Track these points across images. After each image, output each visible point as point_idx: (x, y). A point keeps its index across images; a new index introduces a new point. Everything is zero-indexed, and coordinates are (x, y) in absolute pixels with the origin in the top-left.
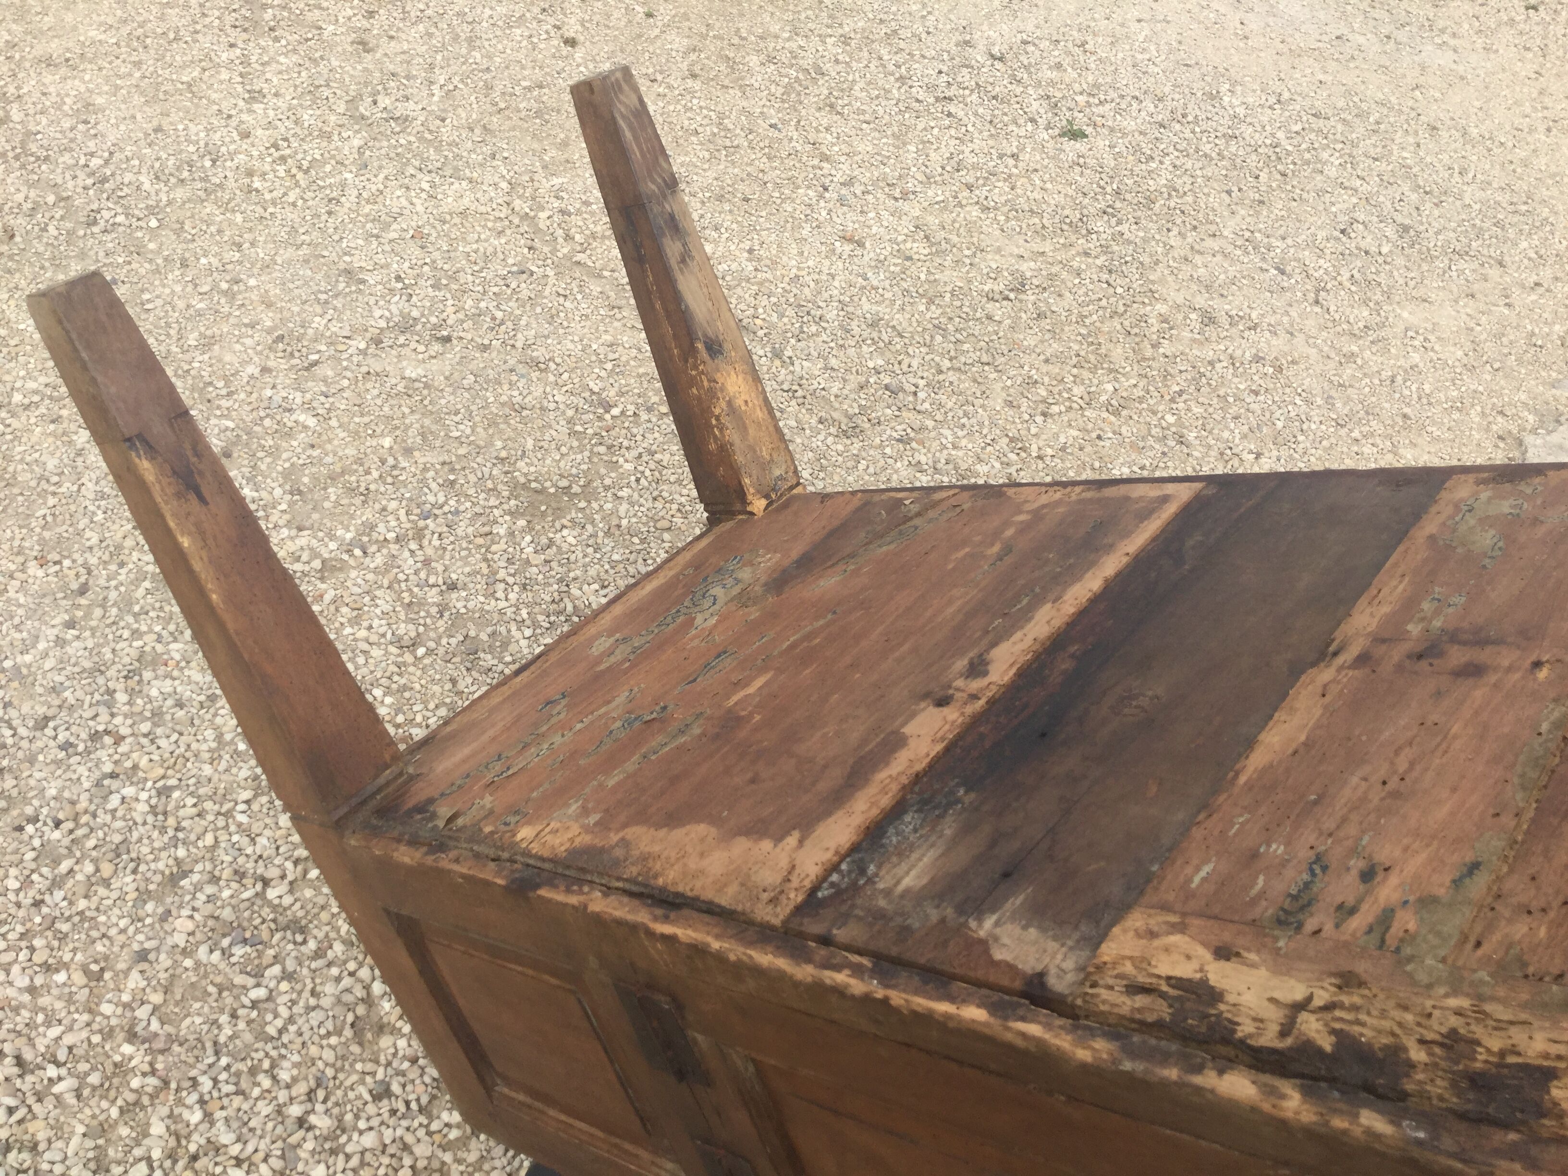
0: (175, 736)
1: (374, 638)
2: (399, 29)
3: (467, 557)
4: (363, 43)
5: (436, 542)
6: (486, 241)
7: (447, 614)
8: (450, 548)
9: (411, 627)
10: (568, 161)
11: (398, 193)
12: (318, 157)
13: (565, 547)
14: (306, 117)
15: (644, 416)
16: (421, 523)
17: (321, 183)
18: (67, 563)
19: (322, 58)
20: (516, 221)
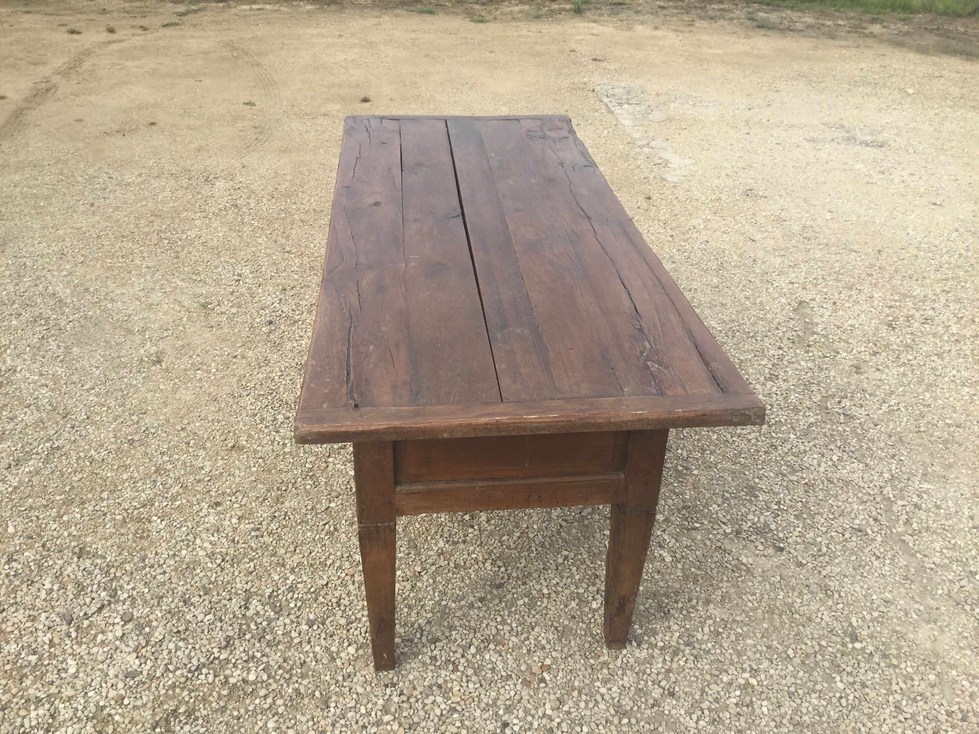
0: (478, 685)
1: (607, 697)
2: (887, 366)
3: (693, 682)
4: (857, 367)
5: (682, 663)
6: (850, 503)
7: (656, 708)
8: (687, 670)
9: (631, 703)
10: (944, 477)
11: (816, 456)
12: (783, 420)
13: (758, 711)
14: (792, 397)
15: (876, 659)
16: (682, 647)
17: (774, 435)
18: (503, 569)
19: (826, 369)
20: (878, 499)
